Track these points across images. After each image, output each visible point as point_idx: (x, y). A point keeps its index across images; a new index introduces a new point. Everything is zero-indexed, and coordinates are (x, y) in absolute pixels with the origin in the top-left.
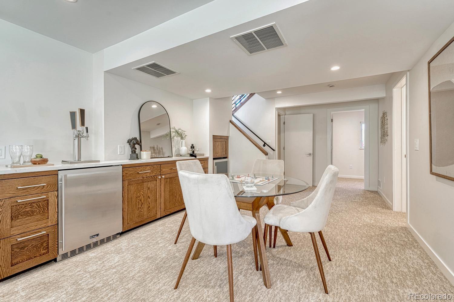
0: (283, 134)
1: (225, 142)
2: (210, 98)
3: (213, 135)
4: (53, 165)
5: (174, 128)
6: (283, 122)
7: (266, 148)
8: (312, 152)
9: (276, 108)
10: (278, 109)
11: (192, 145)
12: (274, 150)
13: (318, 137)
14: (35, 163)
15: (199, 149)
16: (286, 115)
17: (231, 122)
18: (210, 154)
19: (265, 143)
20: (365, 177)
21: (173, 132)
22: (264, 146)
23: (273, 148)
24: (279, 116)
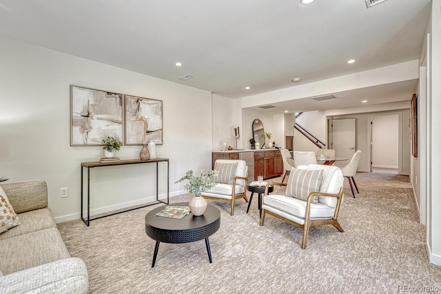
0: (331, 134)
1: (291, 140)
2: (284, 114)
3: (286, 136)
4: (244, 150)
5: (266, 133)
6: (331, 125)
7: (319, 143)
8: (354, 147)
9: (326, 116)
10: (328, 117)
11: (274, 142)
12: (325, 145)
13: (359, 136)
14: (229, 149)
15: (278, 144)
16: (333, 120)
17: (295, 127)
18: (284, 147)
19: (318, 140)
20: (399, 167)
21: (266, 135)
22: (317, 142)
23: (324, 144)
24: (328, 120)
